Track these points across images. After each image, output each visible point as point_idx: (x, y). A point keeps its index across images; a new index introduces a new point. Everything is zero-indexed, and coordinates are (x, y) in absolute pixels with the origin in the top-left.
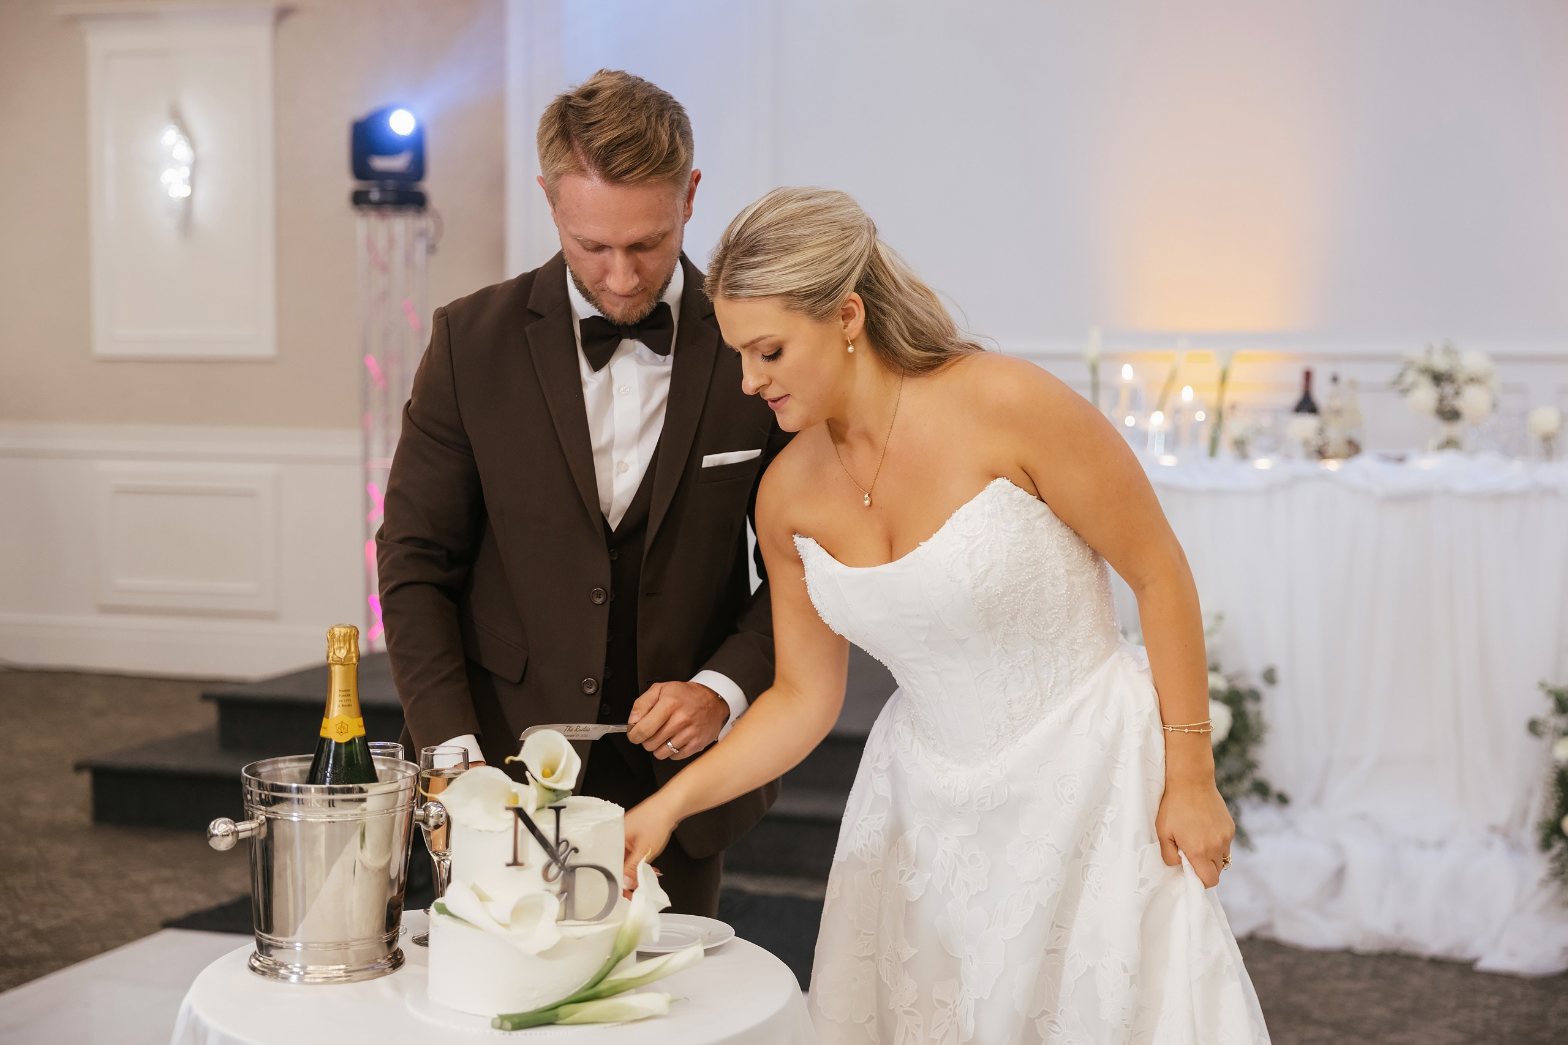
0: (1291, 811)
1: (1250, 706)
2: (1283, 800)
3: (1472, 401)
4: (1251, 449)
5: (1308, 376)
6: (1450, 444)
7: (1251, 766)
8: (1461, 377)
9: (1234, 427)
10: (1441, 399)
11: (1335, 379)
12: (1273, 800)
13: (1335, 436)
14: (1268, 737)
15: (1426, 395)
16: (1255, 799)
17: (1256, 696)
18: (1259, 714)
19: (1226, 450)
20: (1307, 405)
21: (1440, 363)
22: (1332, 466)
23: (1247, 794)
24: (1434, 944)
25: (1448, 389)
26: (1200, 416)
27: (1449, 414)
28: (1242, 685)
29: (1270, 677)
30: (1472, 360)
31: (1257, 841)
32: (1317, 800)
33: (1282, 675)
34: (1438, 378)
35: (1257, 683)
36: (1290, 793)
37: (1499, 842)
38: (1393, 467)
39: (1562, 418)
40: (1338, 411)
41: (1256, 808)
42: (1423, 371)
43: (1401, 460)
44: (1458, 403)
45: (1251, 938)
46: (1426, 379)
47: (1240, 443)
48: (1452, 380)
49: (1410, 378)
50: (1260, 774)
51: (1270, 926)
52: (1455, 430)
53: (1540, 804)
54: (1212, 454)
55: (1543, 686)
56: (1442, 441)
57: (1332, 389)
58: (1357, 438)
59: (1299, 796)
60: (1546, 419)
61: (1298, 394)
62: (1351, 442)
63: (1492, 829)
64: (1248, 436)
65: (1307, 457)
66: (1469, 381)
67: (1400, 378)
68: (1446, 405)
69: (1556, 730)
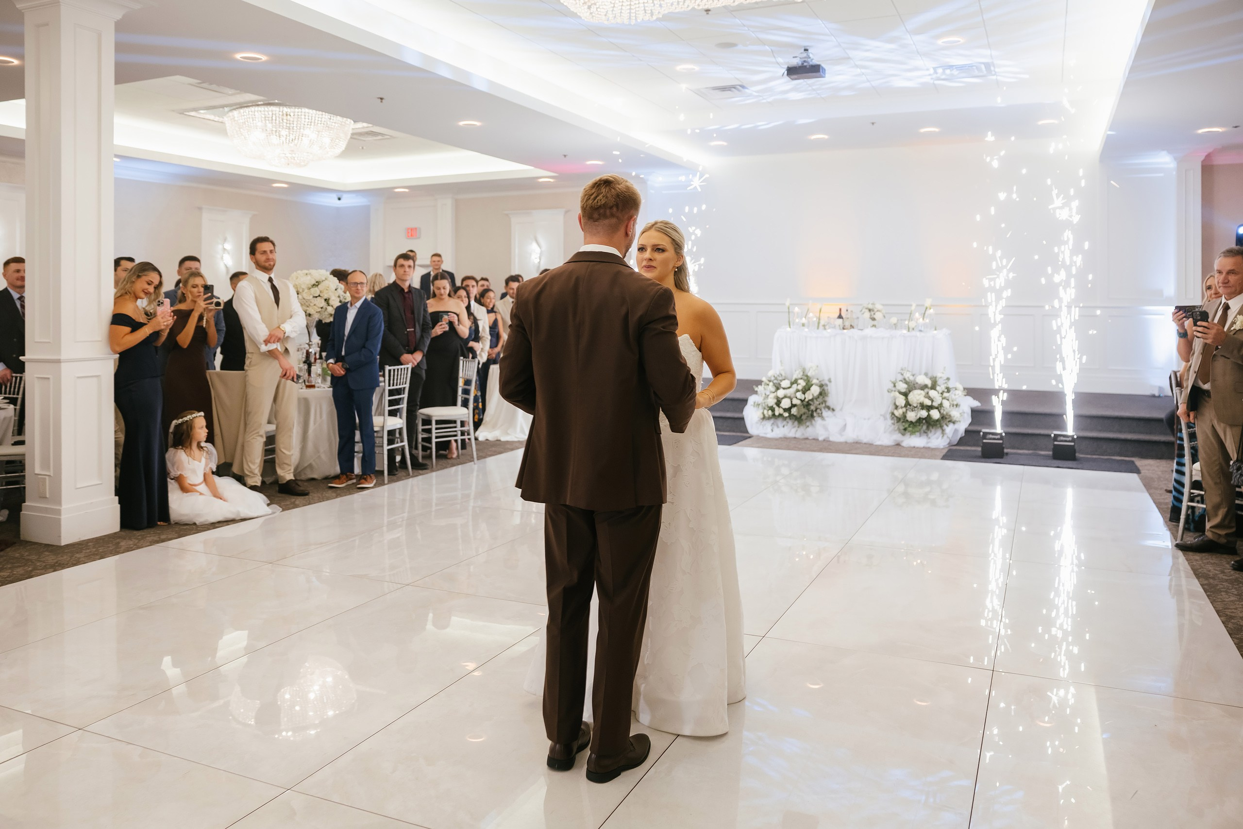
0: (835, 413)
1: (826, 388)
2: (833, 410)
3: (878, 316)
4: (827, 327)
5: (840, 310)
6: (874, 326)
7: (825, 402)
8: (876, 310)
9: (822, 322)
10: (871, 315)
11: (847, 311)
12: (831, 410)
13: (847, 324)
14: (829, 395)
15: (867, 315)
16: (827, 409)
17: (826, 385)
18: (828, 390)
19: (821, 327)
20: (840, 317)
21: (870, 307)
22: (845, 331)
23: (824, 408)
24: (865, 440)
25: (872, 313)
26: (815, 319)
27: (874, 319)
28: (823, 383)
29: (830, 381)
30: (878, 306)
31: (826, 419)
32: (841, 410)
33: (832, 380)
34: (870, 310)
35: (828, 383)
36: (835, 409)
37: (882, 418)
38: (860, 331)
39: (898, 320)
40: (848, 318)
41: (826, 412)
42: (866, 309)
43: (862, 330)
44: (875, 316)
45: (824, 440)
46: (867, 311)
47: (824, 326)
48: (873, 311)
49: (864, 310)
50: (828, 404)
51: (829, 438)
52: (875, 323)
53: (891, 408)
54: (818, 328)
55: (891, 381)
56: (872, 325)
57: (847, 313)
58: (853, 324)
59: (837, 409)
60: (894, 320)
61: (838, 314)
62: (851, 326)
63: (881, 415)
64: (826, 324)
65: (840, 329)
66: (877, 311)
67: (861, 310)
68: (872, 317)
69: (893, 391)
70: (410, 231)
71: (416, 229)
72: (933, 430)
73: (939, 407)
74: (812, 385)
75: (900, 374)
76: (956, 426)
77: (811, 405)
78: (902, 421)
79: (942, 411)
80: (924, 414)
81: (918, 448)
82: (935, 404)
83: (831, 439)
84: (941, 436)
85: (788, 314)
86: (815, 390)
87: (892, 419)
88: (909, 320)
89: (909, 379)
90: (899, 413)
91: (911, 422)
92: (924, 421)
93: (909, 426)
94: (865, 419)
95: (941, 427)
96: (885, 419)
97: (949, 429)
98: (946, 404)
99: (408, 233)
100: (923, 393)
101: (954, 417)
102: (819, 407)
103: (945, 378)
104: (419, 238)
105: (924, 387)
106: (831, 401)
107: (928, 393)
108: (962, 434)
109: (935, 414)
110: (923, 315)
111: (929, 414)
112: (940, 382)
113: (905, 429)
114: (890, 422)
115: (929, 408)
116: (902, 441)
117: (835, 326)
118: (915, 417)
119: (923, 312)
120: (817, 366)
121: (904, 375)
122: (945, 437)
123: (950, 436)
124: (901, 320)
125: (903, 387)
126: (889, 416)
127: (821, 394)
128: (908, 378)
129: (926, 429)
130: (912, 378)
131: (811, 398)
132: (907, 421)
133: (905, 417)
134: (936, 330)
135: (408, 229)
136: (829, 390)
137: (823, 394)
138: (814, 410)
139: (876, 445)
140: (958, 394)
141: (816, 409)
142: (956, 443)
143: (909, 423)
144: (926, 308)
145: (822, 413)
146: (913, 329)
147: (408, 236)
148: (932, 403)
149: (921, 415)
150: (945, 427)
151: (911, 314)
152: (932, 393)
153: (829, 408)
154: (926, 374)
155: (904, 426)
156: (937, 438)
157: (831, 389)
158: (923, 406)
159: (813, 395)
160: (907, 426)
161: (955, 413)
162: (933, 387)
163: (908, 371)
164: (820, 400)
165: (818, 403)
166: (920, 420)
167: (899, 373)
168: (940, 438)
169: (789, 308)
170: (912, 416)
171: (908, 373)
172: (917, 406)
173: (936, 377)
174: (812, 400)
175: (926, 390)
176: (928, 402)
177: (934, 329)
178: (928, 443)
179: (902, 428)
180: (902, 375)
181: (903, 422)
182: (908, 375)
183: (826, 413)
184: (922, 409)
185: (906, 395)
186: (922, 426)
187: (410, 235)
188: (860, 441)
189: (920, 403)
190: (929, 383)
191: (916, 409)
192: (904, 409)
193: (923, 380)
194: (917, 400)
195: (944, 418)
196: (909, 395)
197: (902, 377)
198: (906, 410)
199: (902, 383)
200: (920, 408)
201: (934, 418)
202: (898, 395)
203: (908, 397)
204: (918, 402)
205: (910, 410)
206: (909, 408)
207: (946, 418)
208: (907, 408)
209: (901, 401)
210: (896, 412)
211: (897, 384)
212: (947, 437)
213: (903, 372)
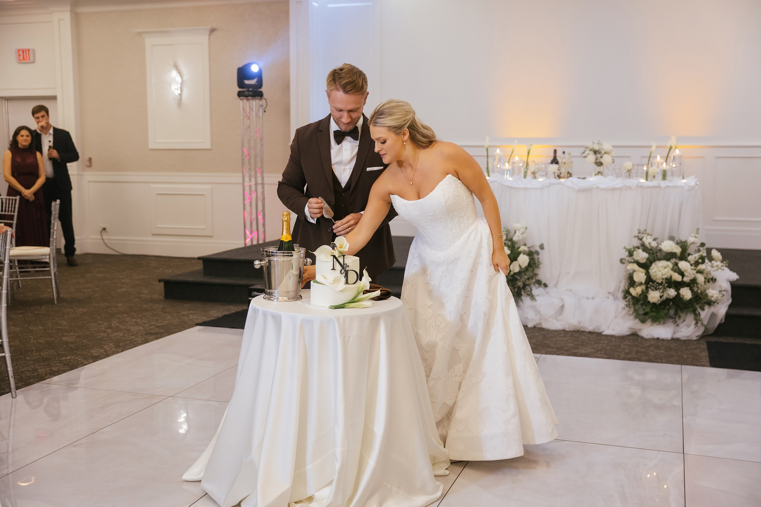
0: (548, 289)
1: (535, 256)
2: (545, 286)
3: (606, 159)
4: (537, 175)
5: (555, 151)
6: (599, 173)
7: (536, 275)
8: (603, 152)
9: (532, 168)
10: (596, 159)
11: (564, 153)
12: (542, 286)
13: (564, 171)
14: (541, 266)
15: (592, 158)
16: (537, 285)
17: (538, 253)
18: (538, 259)
19: (529, 175)
20: (555, 161)
21: (596, 147)
22: (562, 180)
23: (534, 283)
24: (590, 328)
25: (599, 156)
26: (521, 165)
27: (600, 164)
28: (533, 250)
29: (542, 247)
30: (606, 146)
31: (537, 298)
32: (556, 285)
33: (545, 246)
34: (595, 152)
35: (538, 249)
36: (547, 283)
37: (611, 297)
38: (582, 181)
39: (633, 165)
40: (565, 163)
41: (537, 288)
42: (591, 150)
43: (584, 178)
44: (602, 160)
45: (535, 327)
46: (592, 153)
47: (534, 173)
48: (600, 153)
49: (587, 152)
50: (538, 278)
51: (540, 324)
52: (601, 169)
53: (623, 285)
54: (525, 177)
55: (625, 248)
56: (597, 172)
57: (563, 156)
58: (570, 171)
59: (551, 284)
60: (628, 165)
61: (552, 158)
62: (568, 173)
63: (609, 293)
64: (536, 171)
65: (555, 178)
66: (605, 153)
67: (584, 152)
68: (598, 161)
69: (628, 261)
70: (21, 53)
71: (29, 50)
72: (683, 315)
73: (692, 284)
74: (519, 253)
75: (637, 238)
76: (713, 309)
77: (517, 280)
78: (641, 302)
79: (695, 289)
80: (672, 292)
81: (663, 340)
82: (686, 279)
83: (545, 325)
84: (694, 322)
85: (486, 158)
86: (523, 260)
87: (625, 298)
88: (648, 164)
89: (650, 246)
90: (636, 291)
91: (654, 304)
92: (671, 303)
93: (652, 311)
94: (588, 298)
95: (694, 311)
96: (616, 298)
97: (705, 314)
98: (701, 278)
99: (19, 55)
100: (670, 264)
101: (712, 297)
102: (527, 282)
103: (699, 244)
104: (34, 62)
105: (669, 256)
106: (543, 273)
107: (676, 264)
108: (722, 320)
109: (686, 293)
110: (665, 159)
111: (679, 294)
112: (690, 250)
113: (646, 314)
114: (622, 303)
115: (678, 285)
116: (640, 330)
117: (546, 174)
118: (659, 298)
119: (666, 155)
120: (526, 228)
121: (644, 240)
122: (699, 324)
123: (705, 323)
124: (638, 165)
125: (642, 256)
126: (620, 295)
127: (529, 265)
128: (649, 243)
129: (674, 315)
130: (654, 244)
131: (517, 270)
132: (649, 302)
133: (646, 297)
134: (683, 178)
135: (19, 50)
136: (541, 260)
137: (533, 264)
138: (521, 286)
139: (607, 336)
140: (717, 266)
141: (525, 285)
142: (712, 332)
143: (650, 306)
144: (671, 148)
145: (531, 290)
146: (654, 177)
147: (20, 60)
148: (683, 278)
149: (669, 295)
150: (699, 310)
151: (650, 157)
152: (683, 265)
153: (539, 283)
154: (672, 238)
155: (644, 310)
156: (688, 326)
157: (544, 257)
158: (670, 283)
159: (520, 266)
160: (648, 310)
161: (713, 293)
162: (683, 256)
163: (648, 234)
164: (529, 274)
165: (526, 277)
166: (665, 303)
167: (635, 237)
168: (693, 326)
169: (487, 150)
170: (654, 296)
171: (649, 237)
172: (662, 282)
173: (686, 242)
174: (519, 273)
175: (673, 260)
176: (677, 277)
177: (681, 177)
178: (674, 333)
179: (641, 312)
180: (641, 239)
181: (642, 304)
182: (648, 241)
183: (536, 291)
184: (670, 287)
185: (645, 266)
186: (668, 310)
187: (21, 58)
188: (582, 329)
189: (667, 279)
190: (678, 250)
191: (661, 287)
192: (643, 287)
193: (668, 246)
194: (662, 275)
195: (698, 298)
196: (651, 268)
197: (640, 242)
198: (647, 288)
199: (640, 251)
200: (666, 285)
201: (684, 299)
202: (635, 267)
203: (650, 271)
204: (664, 277)
205: (653, 288)
206: (651, 286)
207: (700, 298)
208: (649, 286)
209: (640, 276)
210: (632, 290)
211: (633, 252)
212: (702, 324)
213: (643, 235)
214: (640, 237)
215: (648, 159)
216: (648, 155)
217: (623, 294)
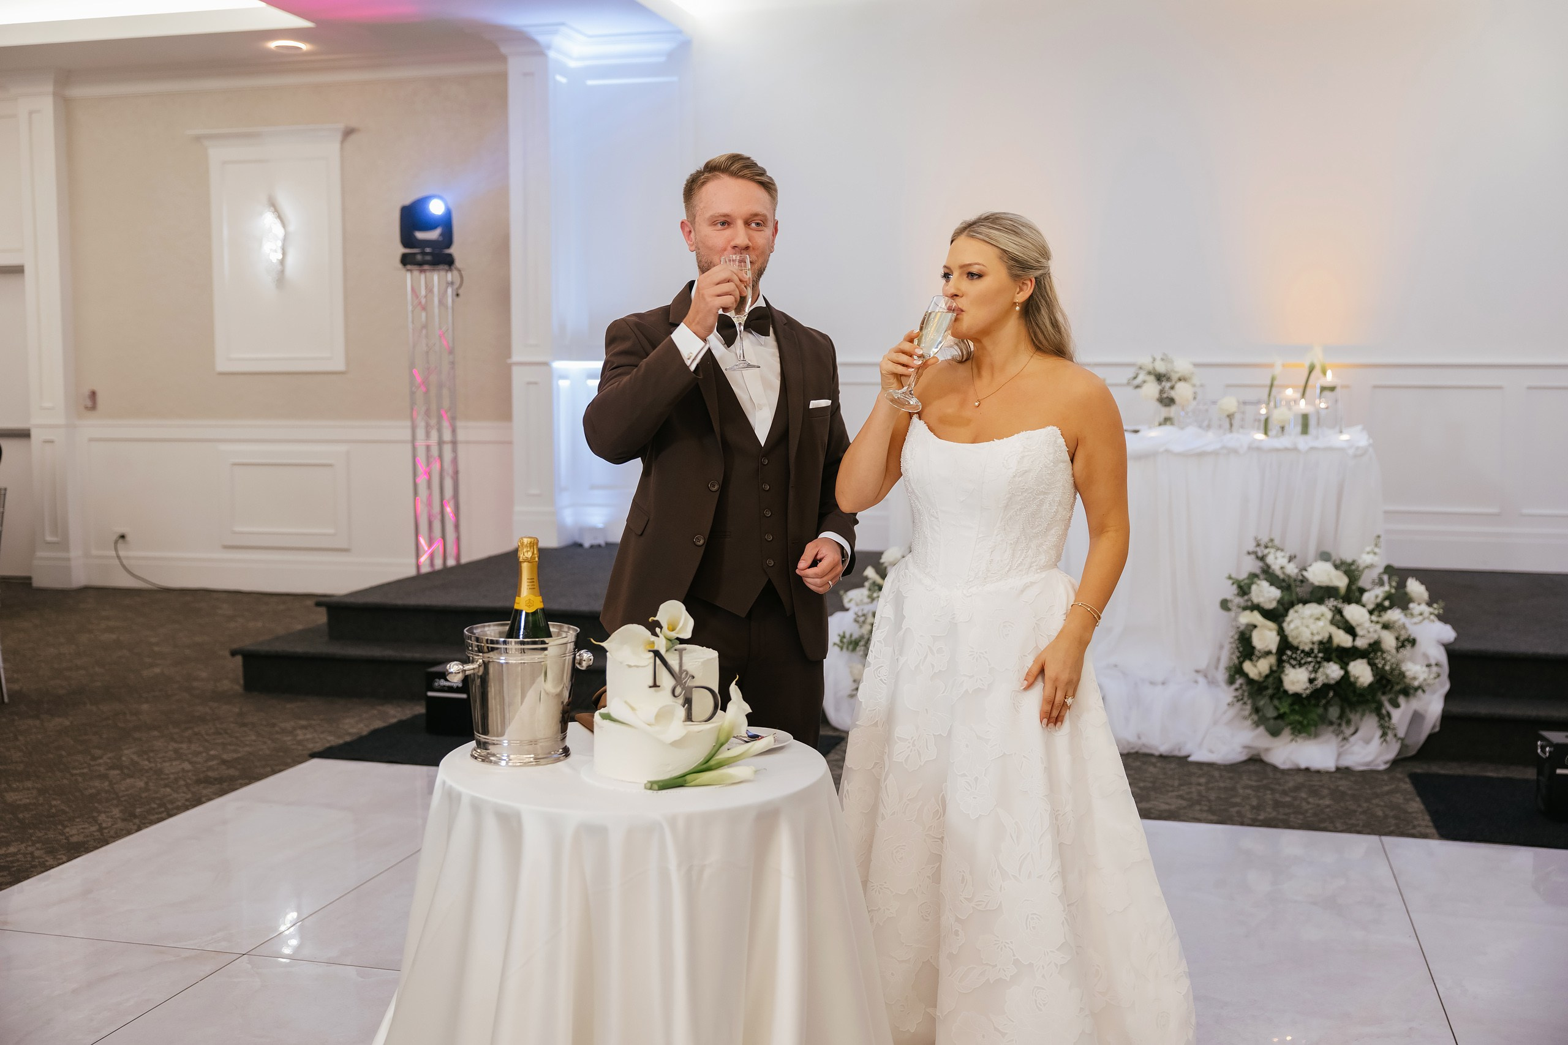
3: (1182, 391)
6: (1167, 420)
8: (1175, 377)
10: (1162, 391)
15: (1152, 389)
21: (1161, 368)
25: (1168, 385)
27: (1169, 402)
30: (1182, 365)
34: (1160, 378)
37: (1201, 679)
39: (1238, 403)
42: (1149, 373)
43: (1138, 432)
44: (1173, 394)
46: (1152, 378)
48: (1168, 379)
49: (1141, 377)
52: (1170, 412)
53: (1227, 655)
55: (1229, 578)
56: (1162, 419)
60: (1229, 403)
63: (1198, 671)
66: (1180, 380)
67: (1135, 378)
68: (1165, 395)
69: (1239, 607)
72: (1354, 718)
73: (1372, 652)
75: (1253, 557)
76: (1415, 704)
78: (1270, 691)
79: (1380, 663)
80: (1333, 671)
81: (1318, 772)
82: (1361, 643)
84: (1379, 733)
87: (1231, 681)
88: (1269, 402)
89: (1284, 572)
90: (1257, 669)
91: (1298, 696)
92: (1331, 694)
93: (1292, 710)
94: (1153, 683)
95: (1378, 710)
96: (1212, 683)
97: (1400, 716)
98: (1389, 640)
100: (1325, 611)
103: (1381, 569)
105: (1321, 594)
107: (1339, 611)
108: (1434, 727)
109: (1362, 672)
110: (1301, 390)
111: (1346, 673)
112: (1365, 581)
113: (1279, 717)
114: (1226, 693)
115: (1345, 656)
116: (1268, 750)
118: (1307, 684)
119: (1303, 383)
121: (1269, 560)
122: (1390, 737)
123: (1401, 733)
124: (1247, 404)
125: (1267, 594)
126: (1223, 676)
128: (1282, 567)
129: (1338, 717)
130: (1292, 569)
132: (1286, 692)
133: (1280, 681)
134: (1341, 431)
139: (1200, 765)
140: (1420, 615)
142: (1415, 753)
143: (1290, 701)
144: (1311, 369)
146: (1281, 428)
148: (1354, 640)
149: (1327, 676)
150: (1388, 706)
151: (1272, 386)
152: (1354, 613)
154: (1325, 557)
155: (1277, 708)
156: (1367, 741)
158: (1329, 651)
160: (1284, 708)
161: (1415, 669)
162: (1353, 594)
163: (1279, 549)
166: (1320, 694)
167: (1249, 553)
168: (1376, 740)
170: (1296, 679)
171: (1279, 554)
172: (1312, 650)
173: (1354, 563)
175: (1332, 602)
176: (1343, 639)
177: (1337, 428)
178: (1340, 756)
179: (1270, 713)
180: (1263, 559)
181: (1272, 697)
182: (1278, 562)
184: (1328, 659)
185: (1276, 615)
186: (1326, 708)
188: (1144, 750)
189: (1321, 642)
190: (1340, 581)
191: (1310, 659)
192: (1272, 660)
193: (1322, 574)
194: (1312, 634)
195: (1384, 682)
196: (1288, 619)
197: (1260, 564)
198: (1280, 662)
199: (1265, 584)
200: (1321, 655)
201: (1358, 685)
202: (1256, 617)
203: (1285, 625)
204: (1317, 638)
205: (1294, 662)
206: (1291, 657)
207: (1389, 681)
208: (1285, 657)
209: (1266, 638)
210: (1247, 666)
211: (1249, 586)
212: (1395, 735)
213: (1266, 551)
214: (1260, 554)
215: (1267, 390)
216: (1268, 382)
217: (1226, 676)
